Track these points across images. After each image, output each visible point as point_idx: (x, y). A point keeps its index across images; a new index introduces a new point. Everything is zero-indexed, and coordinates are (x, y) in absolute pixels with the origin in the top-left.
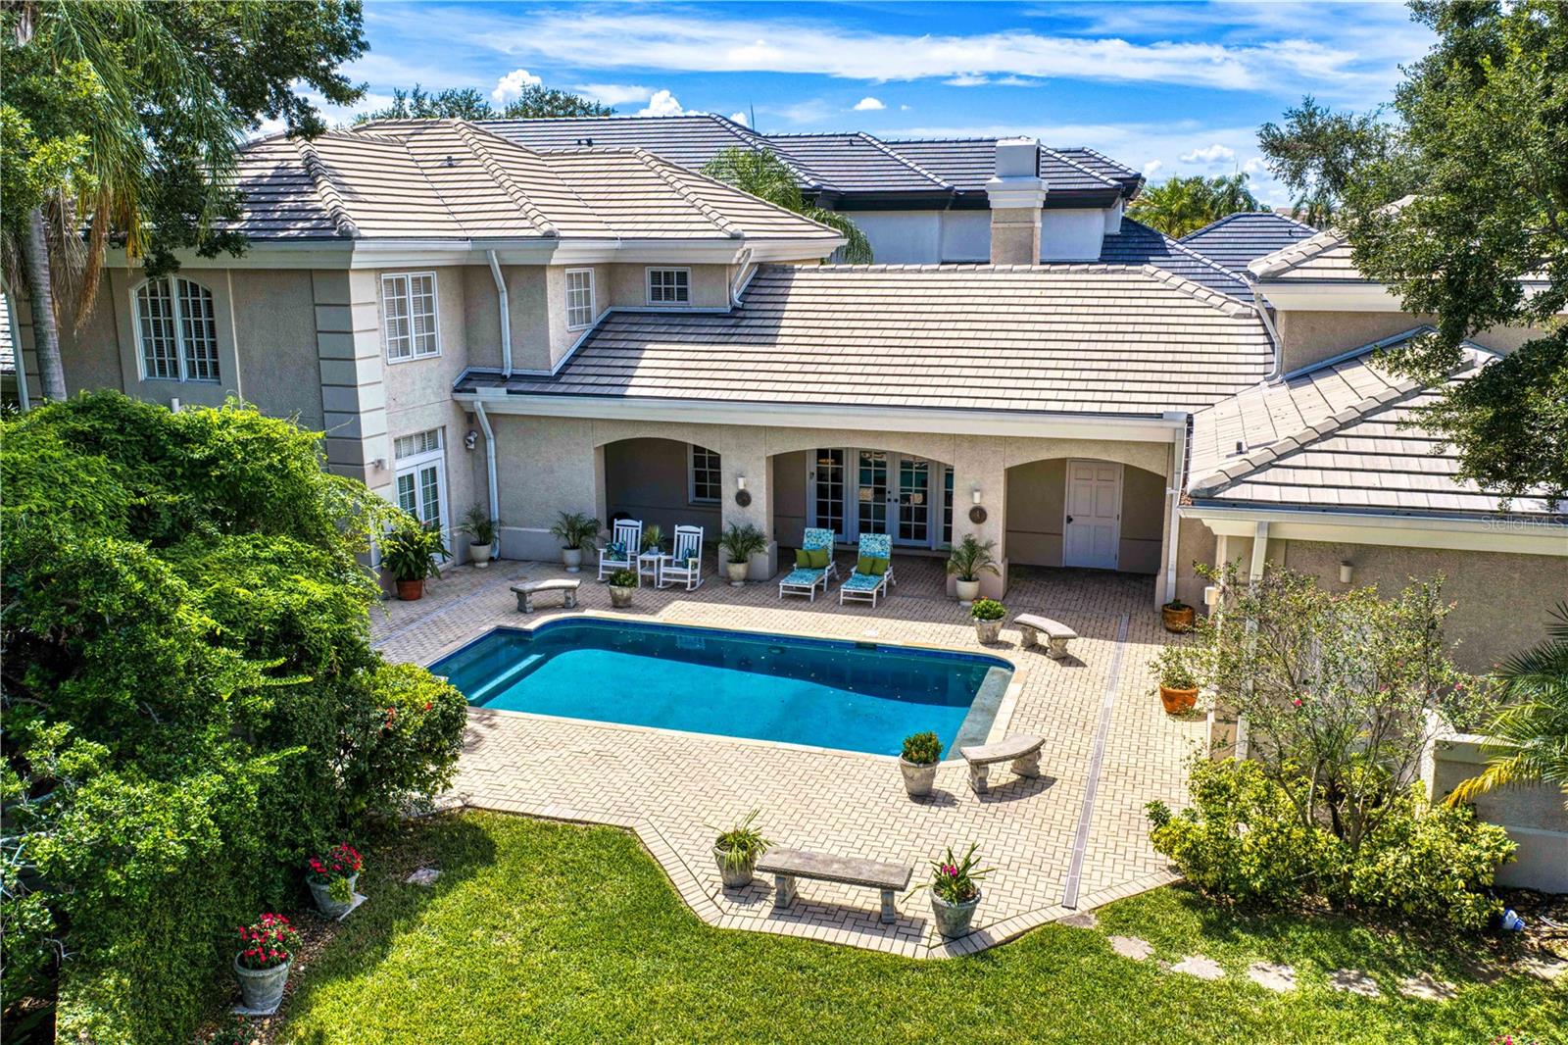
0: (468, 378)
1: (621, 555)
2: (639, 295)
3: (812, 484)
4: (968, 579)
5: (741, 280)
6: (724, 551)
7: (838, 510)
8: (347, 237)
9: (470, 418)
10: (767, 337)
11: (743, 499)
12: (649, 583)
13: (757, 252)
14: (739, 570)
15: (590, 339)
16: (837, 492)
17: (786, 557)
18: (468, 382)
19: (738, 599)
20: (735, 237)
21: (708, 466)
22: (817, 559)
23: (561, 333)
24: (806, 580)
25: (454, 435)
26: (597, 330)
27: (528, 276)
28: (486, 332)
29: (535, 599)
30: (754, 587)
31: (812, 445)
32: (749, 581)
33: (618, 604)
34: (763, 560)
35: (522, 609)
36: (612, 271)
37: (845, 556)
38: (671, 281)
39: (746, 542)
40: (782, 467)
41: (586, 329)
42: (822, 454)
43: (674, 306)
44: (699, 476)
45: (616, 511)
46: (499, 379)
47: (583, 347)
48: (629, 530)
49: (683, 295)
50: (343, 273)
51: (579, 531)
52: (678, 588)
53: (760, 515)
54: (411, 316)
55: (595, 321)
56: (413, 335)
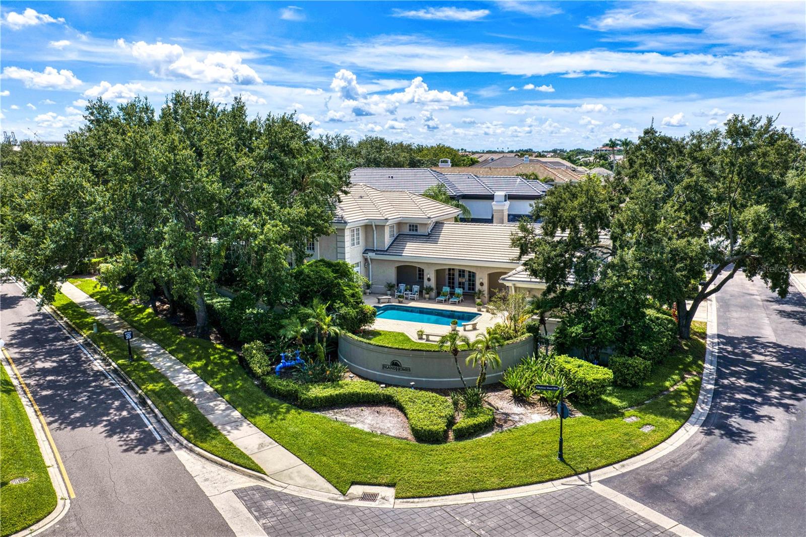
0: (366, 250)
1: (400, 292)
2: (406, 230)
3: (447, 277)
4: (479, 298)
5: (431, 227)
6: (424, 291)
7: (453, 283)
8: (346, 223)
9: (366, 260)
10: (436, 242)
11: (429, 280)
12: (407, 299)
13: (434, 220)
14: (427, 296)
15: (394, 241)
16: (453, 279)
17: (438, 294)
18: (366, 251)
19: (427, 302)
20: (429, 218)
21: (421, 271)
22: (445, 294)
23: (388, 240)
24: (442, 298)
25: (362, 264)
26: (396, 239)
27: (381, 227)
28: (371, 240)
29: (382, 301)
30: (431, 300)
31: (447, 267)
32: (430, 299)
33: (400, 302)
34: (433, 294)
35: (379, 303)
36: (399, 224)
37: (452, 294)
38: (413, 227)
39: (429, 290)
40: (439, 273)
41: (393, 238)
42: (449, 269)
43: (414, 233)
44: (420, 274)
45: (399, 281)
46: (373, 251)
47: (392, 243)
48: (402, 287)
49: (416, 230)
50: (344, 229)
51: (390, 287)
52: (413, 300)
53: (433, 284)
54: (355, 237)
55: (395, 236)
56: (355, 241)
